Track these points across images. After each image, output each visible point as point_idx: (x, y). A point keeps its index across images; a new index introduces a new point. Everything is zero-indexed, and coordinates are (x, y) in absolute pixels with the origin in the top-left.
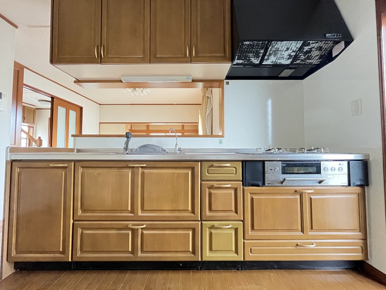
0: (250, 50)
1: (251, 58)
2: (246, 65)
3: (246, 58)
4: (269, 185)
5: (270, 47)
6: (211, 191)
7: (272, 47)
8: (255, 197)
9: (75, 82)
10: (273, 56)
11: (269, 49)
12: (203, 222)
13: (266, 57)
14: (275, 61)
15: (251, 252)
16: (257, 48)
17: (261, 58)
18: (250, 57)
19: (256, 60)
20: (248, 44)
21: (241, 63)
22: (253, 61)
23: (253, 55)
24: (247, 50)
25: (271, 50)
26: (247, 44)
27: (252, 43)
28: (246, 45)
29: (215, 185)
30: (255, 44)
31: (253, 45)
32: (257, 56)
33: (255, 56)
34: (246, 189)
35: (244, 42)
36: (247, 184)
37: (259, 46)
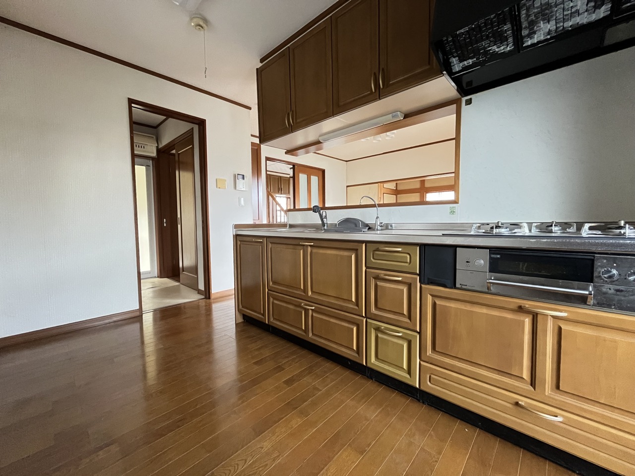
0: (476, 37)
1: (490, 48)
2: (485, 62)
3: (476, 53)
4: (463, 287)
5: (524, 12)
6: (378, 283)
7: (528, 10)
8: (438, 302)
9: (286, 153)
10: (542, 22)
11: (523, 16)
12: (368, 319)
13: (525, 32)
14: (557, 28)
15: (430, 381)
16: (492, 27)
17: (514, 39)
18: (485, 48)
19: (502, 48)
20: (467, 31)
21: (471, 63)
22: (497, 50)
23: (490, 41)
24: (471, 39)
25: (528, 16)
26: (464, 32)
27: (473, 26)
28: (463, 35)
29: (382, 276)
30: (481, 24)
31: (479, 26)
32: (500, 39)
33: (496, 42)
34: (425, 288)
35: (457, 31)
36: (426, 281)
37: (492, 23)
